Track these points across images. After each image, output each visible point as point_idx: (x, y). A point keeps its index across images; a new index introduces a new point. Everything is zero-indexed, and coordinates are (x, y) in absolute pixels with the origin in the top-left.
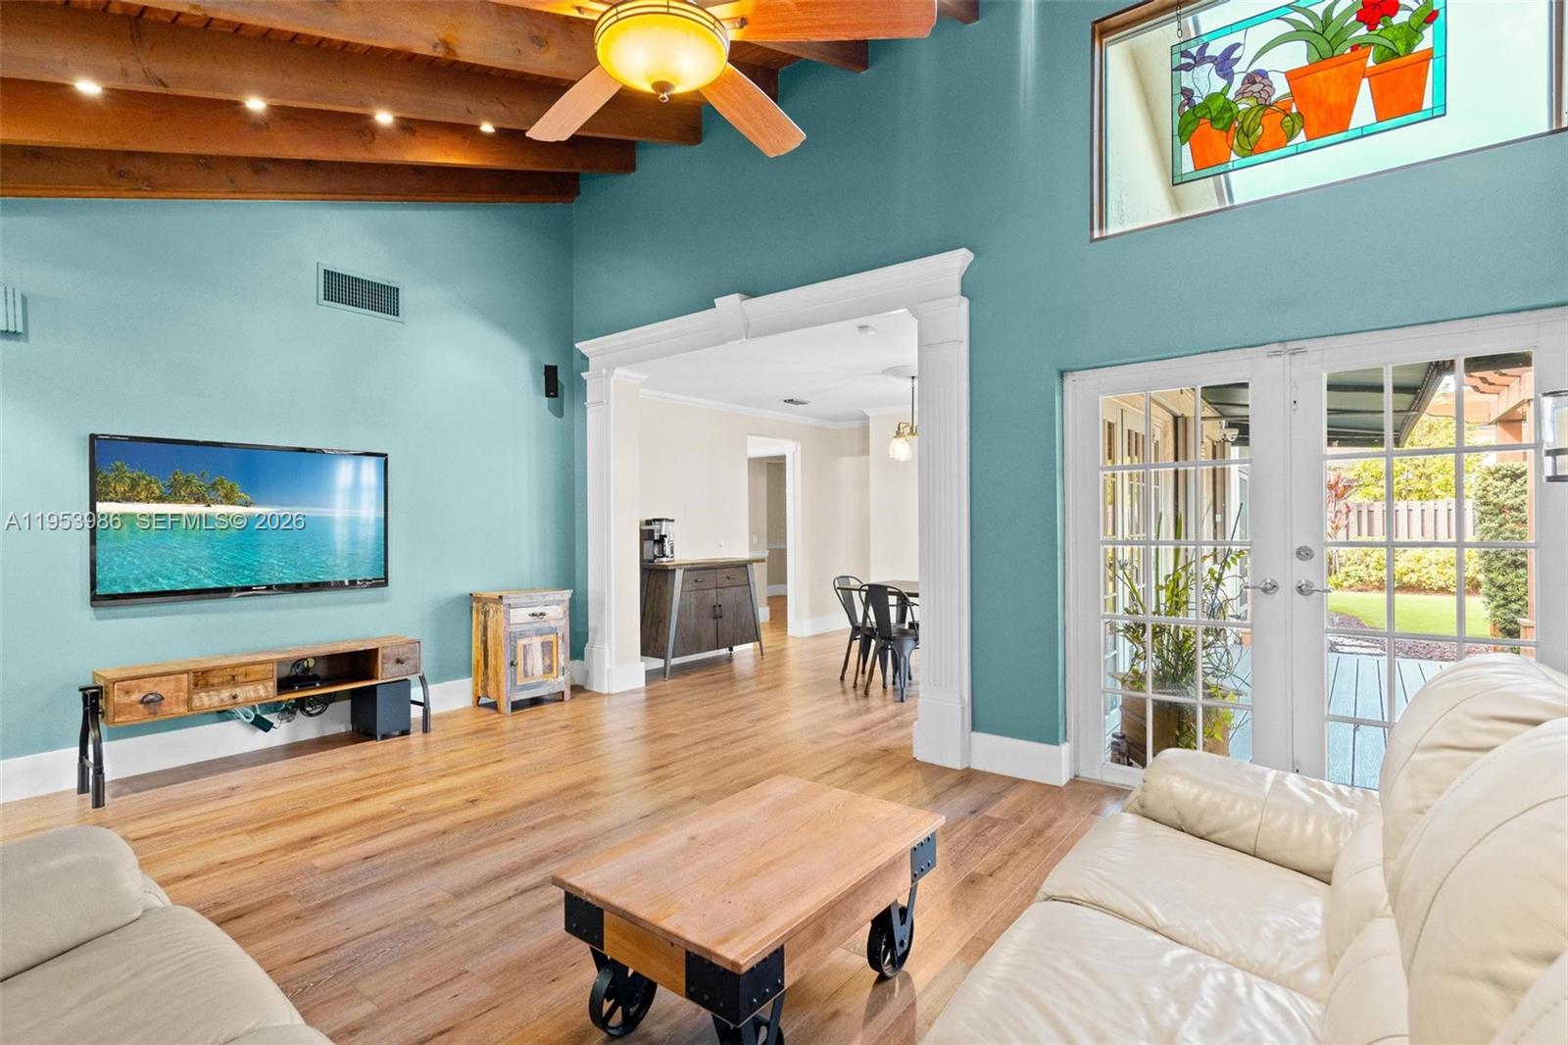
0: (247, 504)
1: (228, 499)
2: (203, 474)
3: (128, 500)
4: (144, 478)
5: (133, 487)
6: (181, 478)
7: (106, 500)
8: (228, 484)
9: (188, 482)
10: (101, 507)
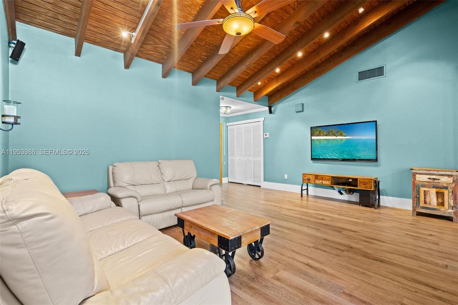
0: (345, 136)
1: (341, 135)
2: (335, 129)
3: (319, 136)
4: (322, 130)
5: (320, 133)
6: (330, 130)
7: (314, 136)
8: (341, 131)
9: (332, 131)
10: (313, 138)
